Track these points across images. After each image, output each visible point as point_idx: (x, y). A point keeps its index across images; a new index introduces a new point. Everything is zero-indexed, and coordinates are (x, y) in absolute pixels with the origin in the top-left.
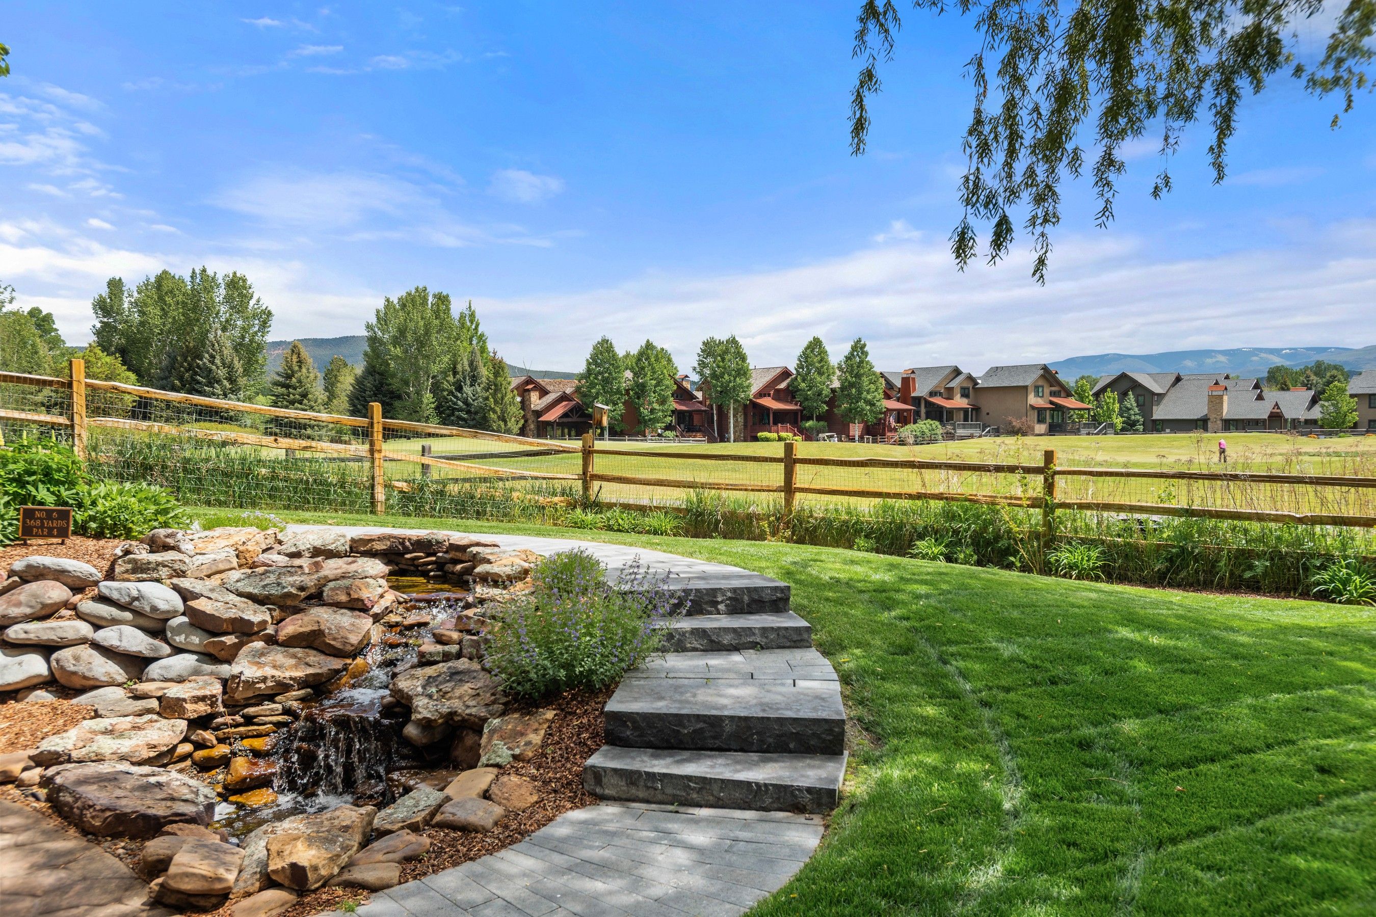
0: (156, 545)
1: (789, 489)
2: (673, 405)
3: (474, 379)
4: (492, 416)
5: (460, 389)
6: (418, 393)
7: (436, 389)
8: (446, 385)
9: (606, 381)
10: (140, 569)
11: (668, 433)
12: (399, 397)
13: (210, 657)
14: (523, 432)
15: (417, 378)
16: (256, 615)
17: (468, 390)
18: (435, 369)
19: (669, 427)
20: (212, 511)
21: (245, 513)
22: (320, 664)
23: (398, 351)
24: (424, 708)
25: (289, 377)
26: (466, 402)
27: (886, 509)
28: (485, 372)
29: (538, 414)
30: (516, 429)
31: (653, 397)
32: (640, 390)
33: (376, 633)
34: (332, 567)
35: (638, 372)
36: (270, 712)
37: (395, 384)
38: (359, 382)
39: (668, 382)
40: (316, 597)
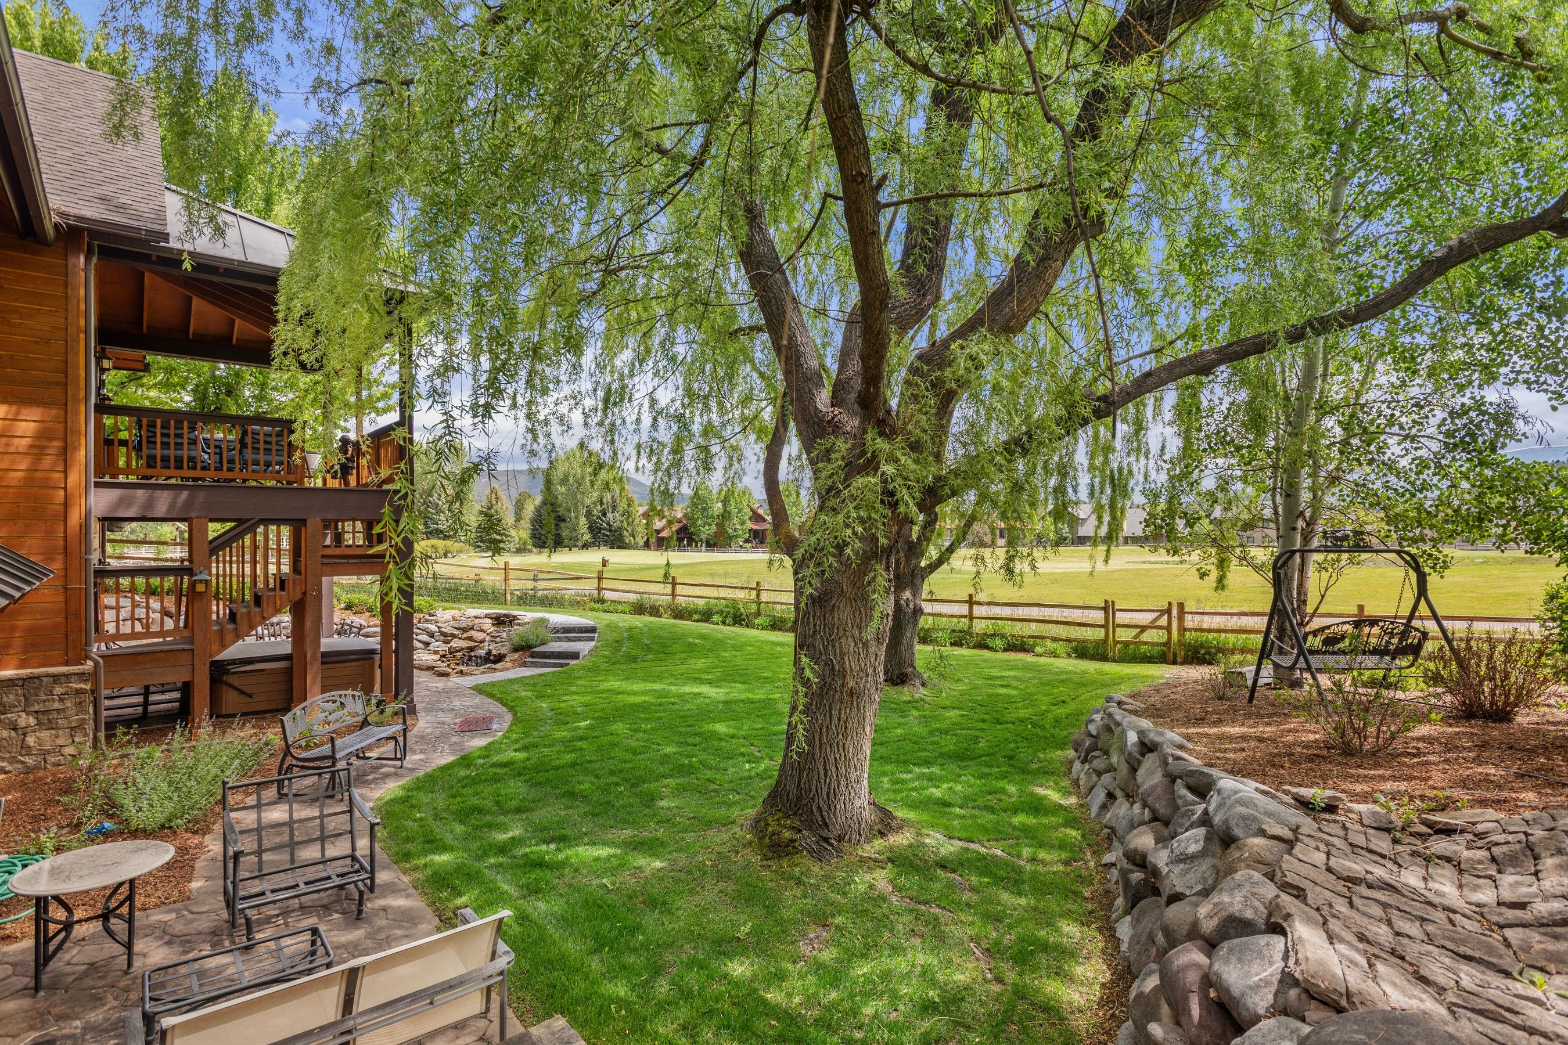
0: (431, 615)
1: (674, 595)
2: (750, 525)
3: (614, 508)
4: (626, 533)
5: (604, 515)
6: (577, 518)
7: (589, 514)
8: (595, 512)
9: (704, 509)
10: (427, 621)
11: (747, 545)
12: (564, 520)
13: (445, 642)
14: (647, 545)
15: (576, 508)
16: (456, 632)
17: (610, 515)
18: (588, 501)
19: (747, 541)
20: (445, 605)
21: (455, 605)
22: (472, 644)
23: (563, 489)
24: (494, 652)
25: (490, 508)
26: (608, 524)
27: (707, 604)
28: (623, 505)
29: (658, 532)
30: (641, 543)
31: (736, 521)
32: (726, 515)
33: (488, 638)
34: (477, 621)
35: (725, 502)
36: (459, 655)
37: (561, 511)
38: (538, 510)
39: (747, 510)
40: (472, 629)
